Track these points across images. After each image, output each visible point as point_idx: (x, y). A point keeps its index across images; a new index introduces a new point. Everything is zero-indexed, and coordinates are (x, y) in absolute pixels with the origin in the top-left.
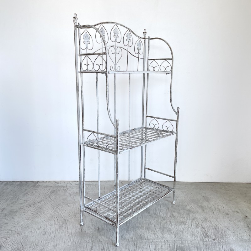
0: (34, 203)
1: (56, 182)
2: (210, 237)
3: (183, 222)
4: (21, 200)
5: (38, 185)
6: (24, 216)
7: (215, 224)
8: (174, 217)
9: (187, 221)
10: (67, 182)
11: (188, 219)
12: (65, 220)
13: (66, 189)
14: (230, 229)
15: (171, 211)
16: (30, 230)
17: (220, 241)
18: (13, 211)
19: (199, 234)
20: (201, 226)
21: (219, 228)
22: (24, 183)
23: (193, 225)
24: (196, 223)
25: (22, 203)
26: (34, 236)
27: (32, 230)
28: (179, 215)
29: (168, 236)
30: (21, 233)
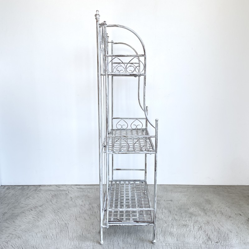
0: (36, 207)
1: (58, 186)
2: (212, 240)
3: (185, 225)
4: (22, 204)
5: (39, 189)
6: (26, 219)
7: (218, 227)
8: (176, 220)
9: (190, 224)
10: (68, 186)
11: (191, 222)
12: (66, 224)
13: (68, 193)
14: (233, 232)
15: (173, 214)
16: (30, 234)
17: (222, 244)
18: (14, 215)
19: (202, 237)
20: (203, 229)
21: (222, 231)
22: (26, 187)
23: (195, 228)
24: (198, 226)
25: (24, 207)
26: (34, 240)
27: (33, 234)
28: (181, 219)
29: (170, 240)
30: (22, 237)
